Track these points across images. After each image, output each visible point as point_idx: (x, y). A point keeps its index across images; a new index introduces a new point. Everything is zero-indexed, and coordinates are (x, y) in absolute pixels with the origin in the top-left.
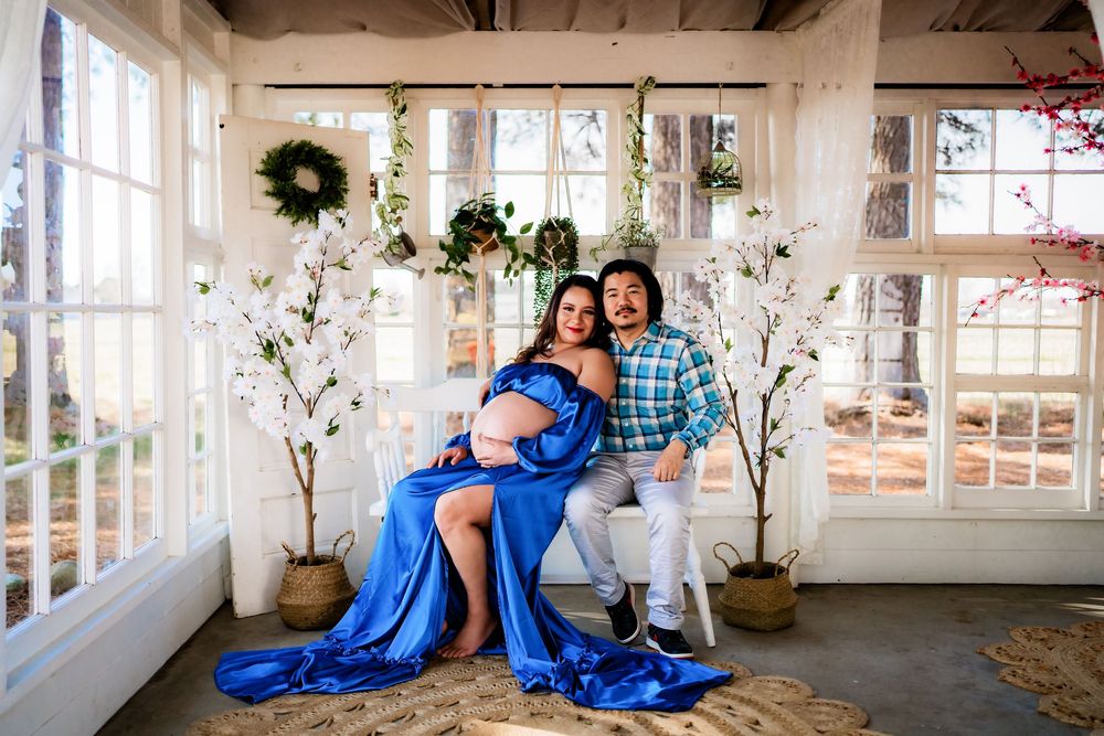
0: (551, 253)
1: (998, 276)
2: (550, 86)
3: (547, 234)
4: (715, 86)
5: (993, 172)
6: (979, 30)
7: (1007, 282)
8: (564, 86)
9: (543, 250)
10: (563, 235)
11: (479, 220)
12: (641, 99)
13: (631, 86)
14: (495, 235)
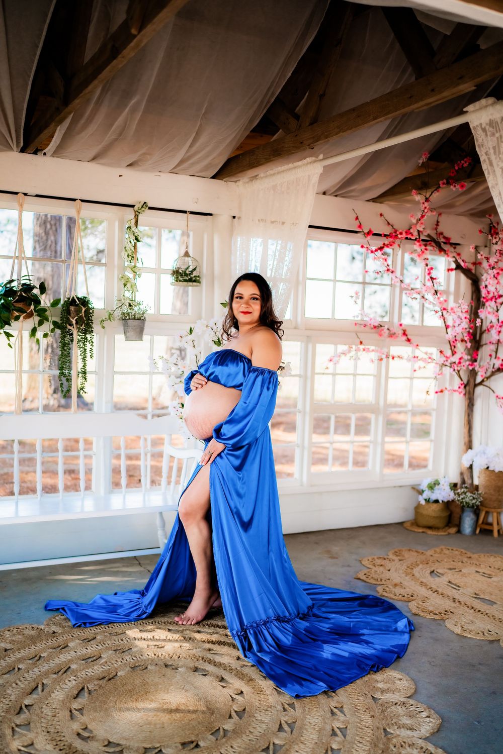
0: (74, 322)
1: (336, 344)
2: (74, 200)
3: (72, 308)
4: (185, 212)
5: (335, 281)
6: (336, 196)
7: (342, 348)
8: (83, 201)
9: (68, 319)
10: (84, 309)
11: (21, 295)
12: (137, 216)
13: (133, 206)
14: (32, 307)
